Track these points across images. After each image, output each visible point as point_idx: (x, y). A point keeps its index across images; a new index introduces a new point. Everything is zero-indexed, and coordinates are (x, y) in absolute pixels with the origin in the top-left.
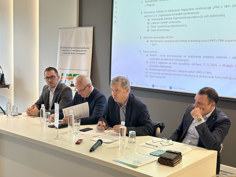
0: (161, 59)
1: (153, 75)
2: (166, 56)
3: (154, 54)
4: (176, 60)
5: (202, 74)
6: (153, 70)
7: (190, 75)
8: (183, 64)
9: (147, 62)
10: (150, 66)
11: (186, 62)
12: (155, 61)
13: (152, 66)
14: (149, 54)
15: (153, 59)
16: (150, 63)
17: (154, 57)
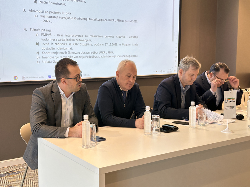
0: (57, 40)
1: (48, 60)
2: (64, 36)
3: (48, 32)
4: (77, 40)
5: (105, 54)
6: (48, 53)
7: (93, 57)
8: (85, 45)
9: (37, 44)
10: (43, 48)
11: (88, 42)
12: (50, 42)
13: (46, 49)
14: (40, 33)
15: (46, 39)
16: (43, 44)
17: (48, 37)
